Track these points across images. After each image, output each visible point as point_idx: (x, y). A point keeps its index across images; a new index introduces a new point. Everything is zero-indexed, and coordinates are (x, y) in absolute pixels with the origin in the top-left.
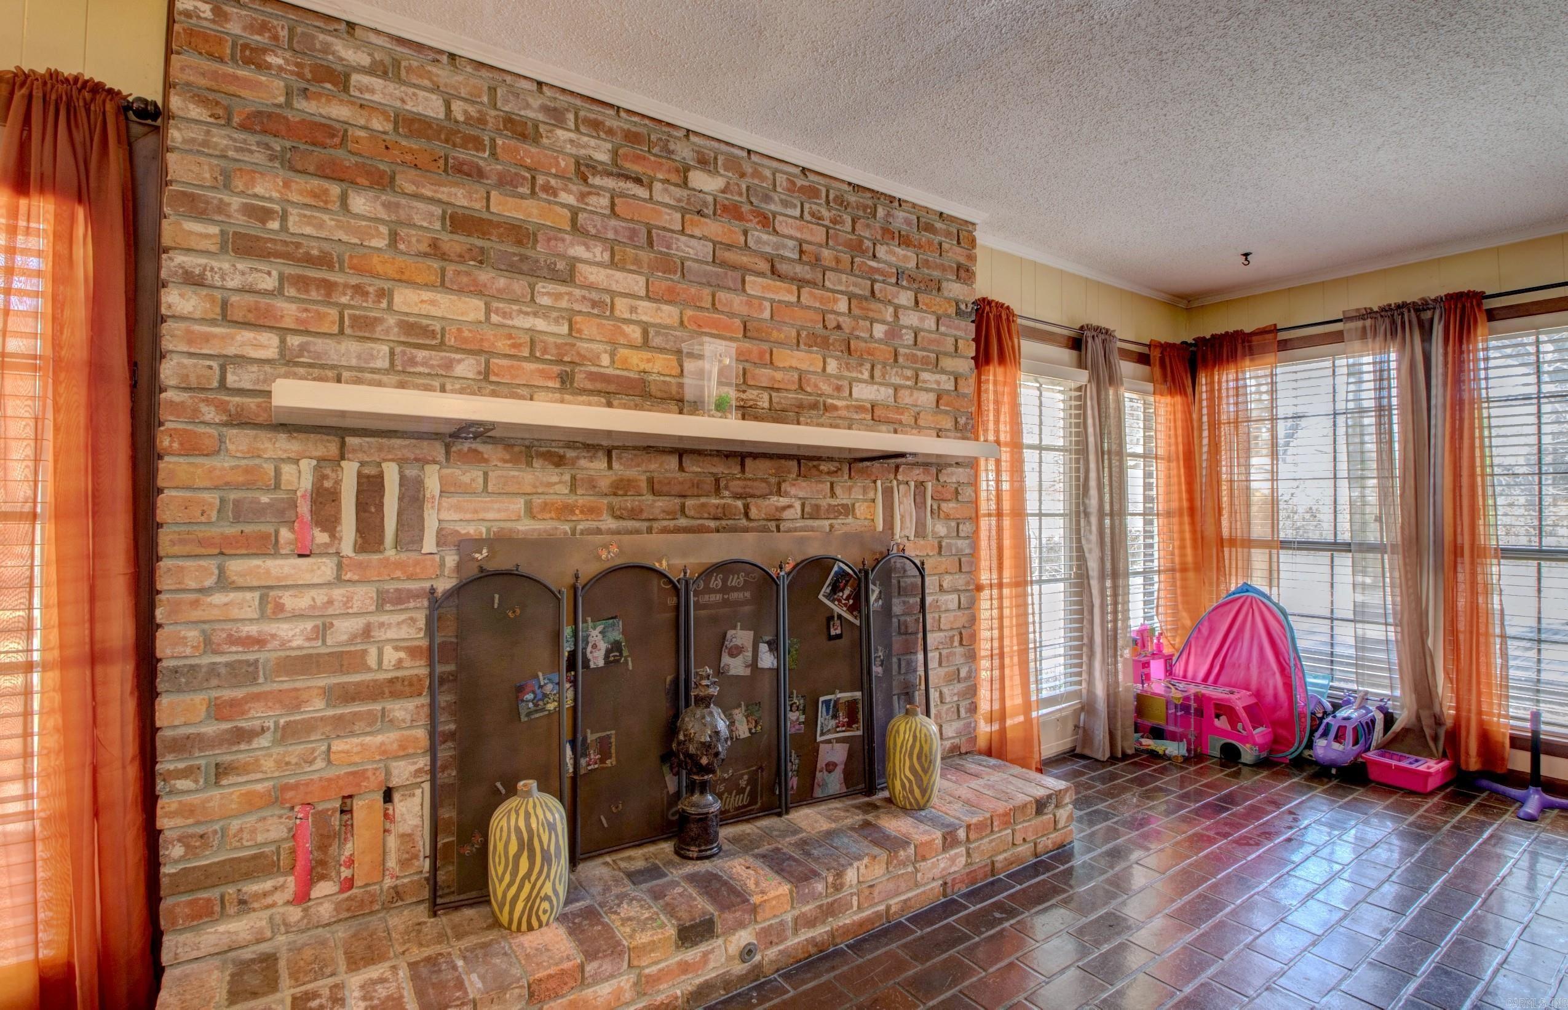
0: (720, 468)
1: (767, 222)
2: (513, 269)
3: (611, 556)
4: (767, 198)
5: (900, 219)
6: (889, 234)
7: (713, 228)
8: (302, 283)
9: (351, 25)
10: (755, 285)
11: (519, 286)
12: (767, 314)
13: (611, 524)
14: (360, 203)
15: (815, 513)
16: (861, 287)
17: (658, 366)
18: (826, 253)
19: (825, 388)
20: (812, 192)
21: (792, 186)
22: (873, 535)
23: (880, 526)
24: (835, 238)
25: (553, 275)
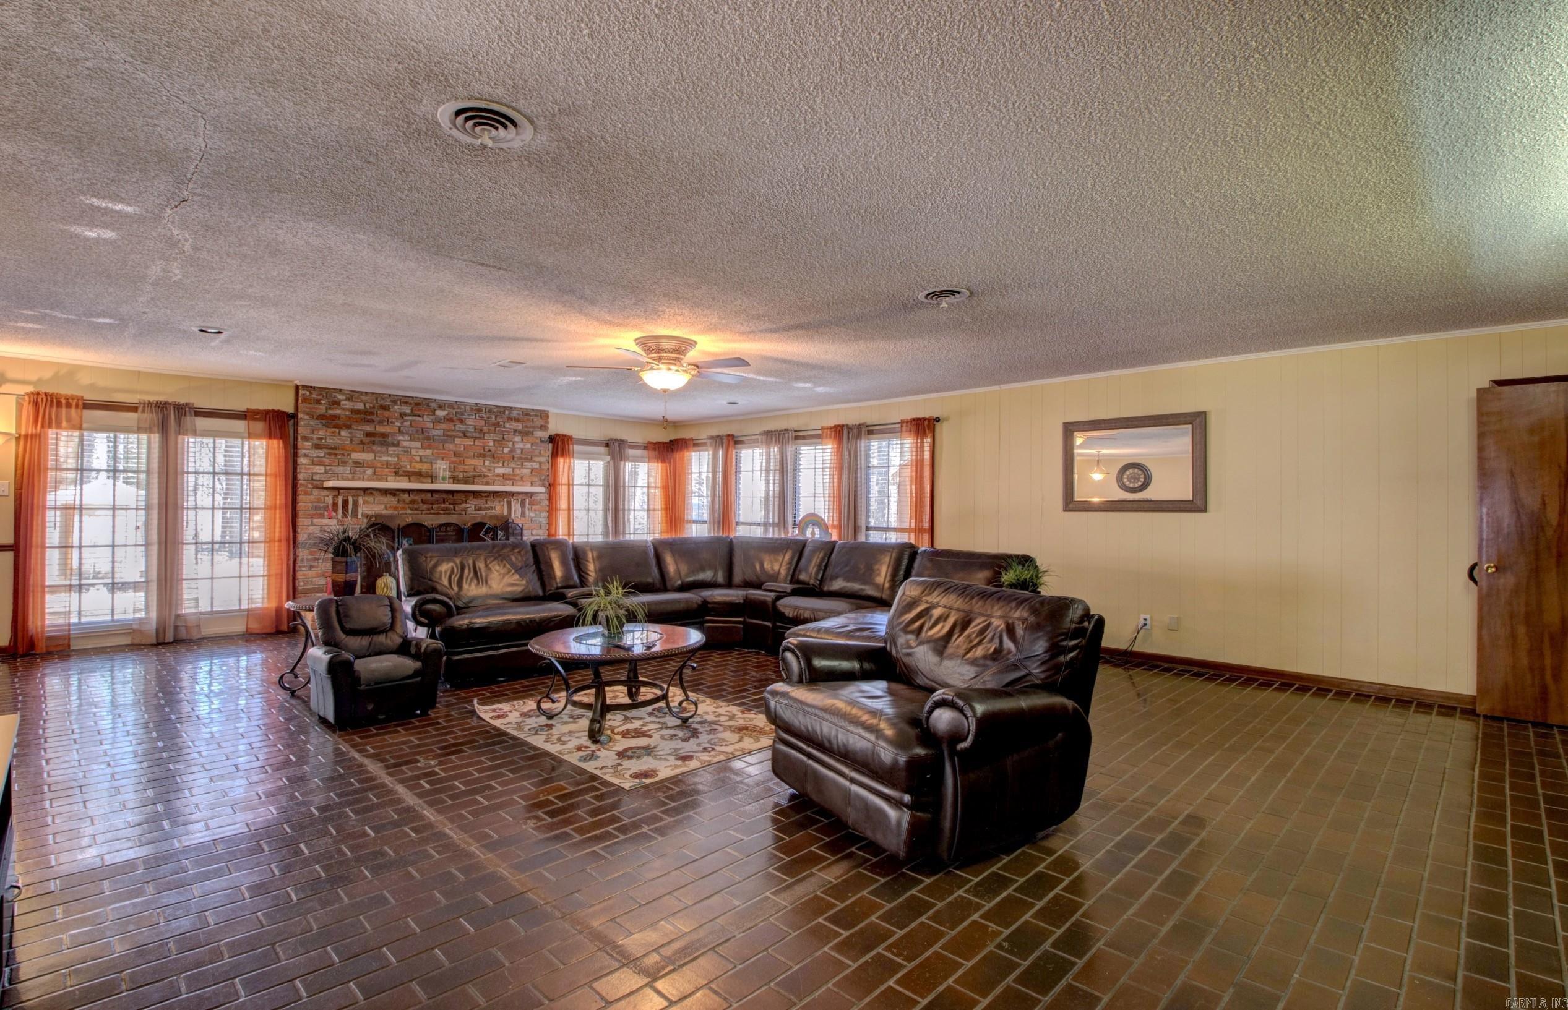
0: (445, 496)
1: (462, 421)
2: (382, 444)
3: (409, 520)
4: (463, 414)
5: (514, 414)
6: (510, 419)
7: (444, 426)
8: (330, 454)
9: (341, 390)
10: (457, 441)
11: (384, 449)
12: (462, 449)
13: (410, 512)
14: (343, 433)
15: (480, 509)
16: (498, 437)
17: (424, 467)
18: (485, 428)
19: (484, 470)
20: (480, 410)
21: (472, 410)
22: (503, 517)
23: (506, 513)
24: (488, 423)
25: (394, 445)
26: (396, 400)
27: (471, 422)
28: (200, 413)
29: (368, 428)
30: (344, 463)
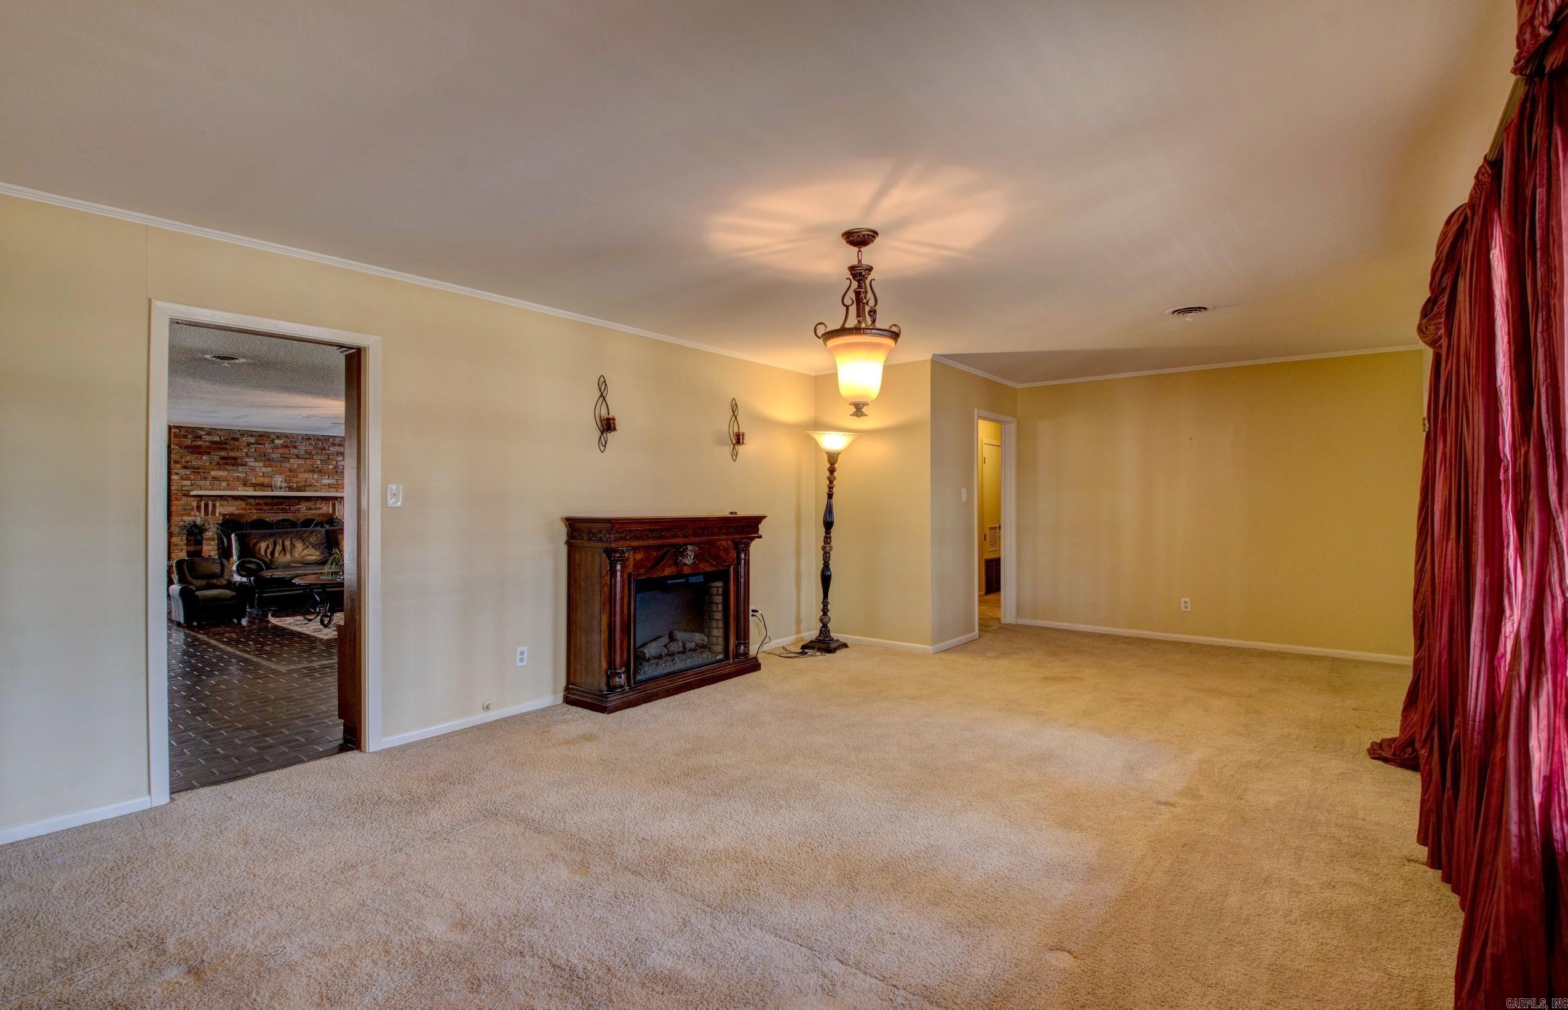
0: (282, 500)
1: (295, 447)
2: (234, 465)
3: (255, 517)
4: (296, 442)
6: (333, 444)
7: (281, 451)
8: (194, 472)
9: (202, 428)
10: (292, 461)
11: (235, 468)
12: (296, 467)
13: (255, 511)
14: (204, 458)
15: (310, 509)
16: (324, 458)
17: (266, 480)
18: (313, 452)
19: (313, 481)
20: (309, 439)
21: (303, 439)
22: (328, 514)
23: (331, 512)
24: (316, 448)
25: (242, 465)
26: (244, 433)
27: (302, 448)
29: (223, 454)
30: (205, 478)
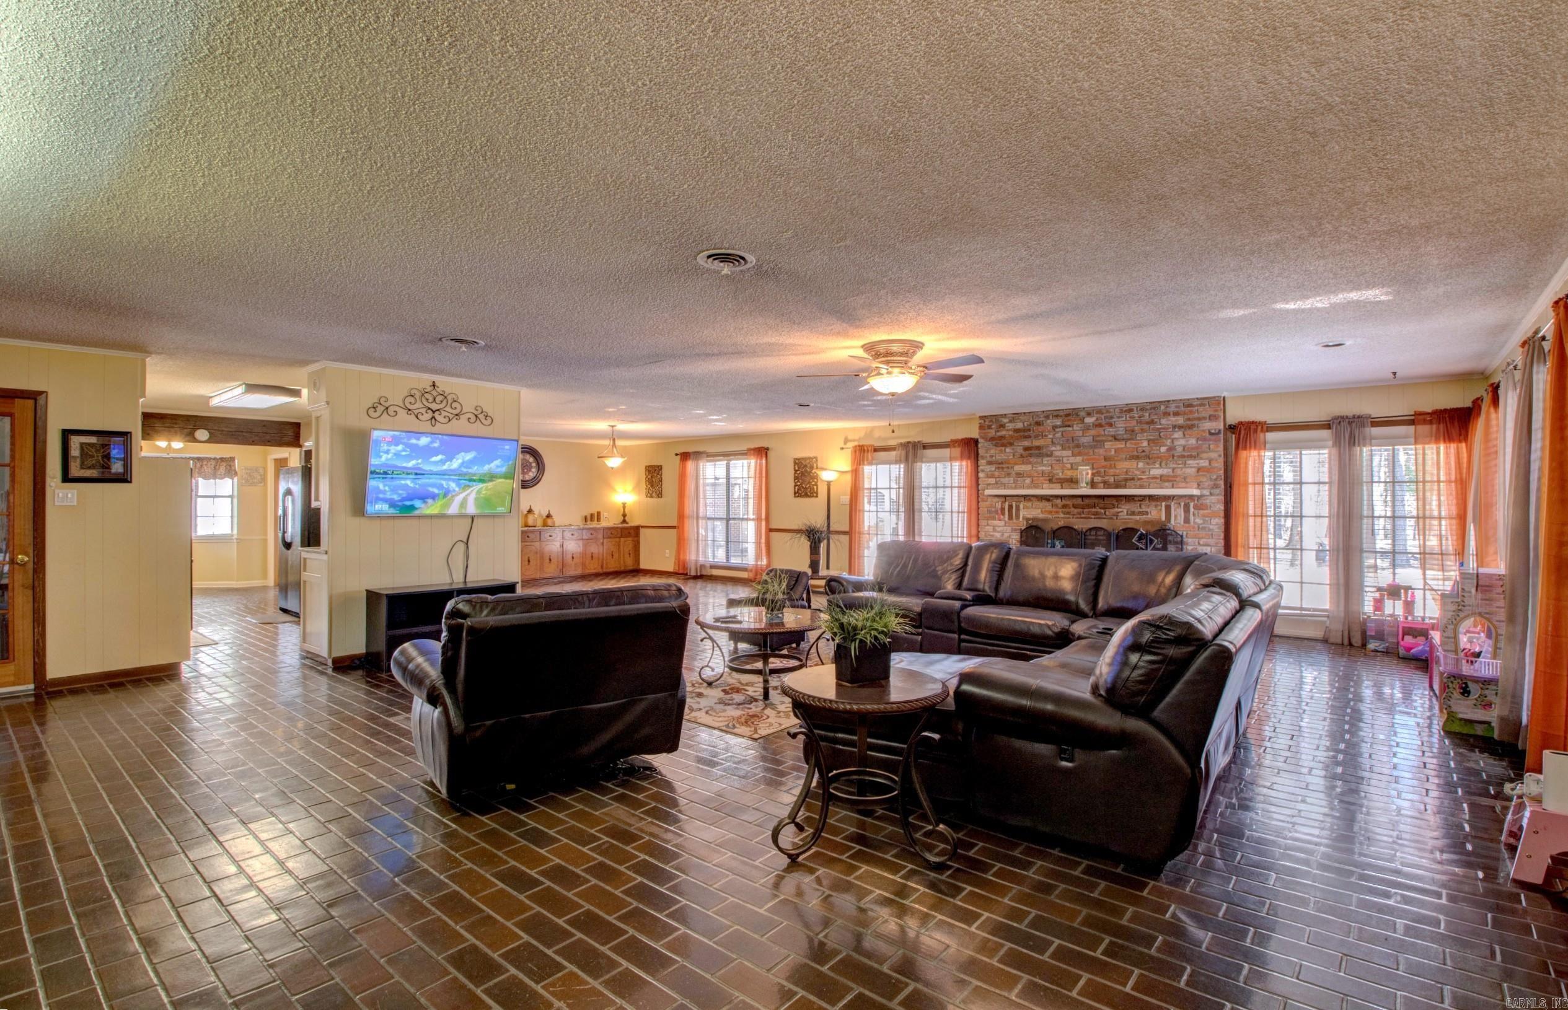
0: (1096, 501)
1: (1111, 425)
2: (1038, 456)
3: (1061, 523)
4: (1112, 418)
5: (1173, 407)
6: (1167, 414)
7: (1093, 432)
8: (999, 468)
9: (1006, 414)
10: (1108, 445)
11: (1039, 460)
12: (1112, 453)
13: (1062, 515)
14: (1008, 450)
15: (1133, 513)
16: (1154, 436)
17: (1072, 474)
18: (1137, 428)
19: (1138, 473)
20: (1131, 410)
21: (1121, 411)
22: (1159, 522)
23: (1163, 519)
24: (1141, 423)
25: (1048, 456)
26: (1048, 415)
27: (1121, 426)
28: (925, 447)
29: (1027, 443)
30: (1009, 475)
